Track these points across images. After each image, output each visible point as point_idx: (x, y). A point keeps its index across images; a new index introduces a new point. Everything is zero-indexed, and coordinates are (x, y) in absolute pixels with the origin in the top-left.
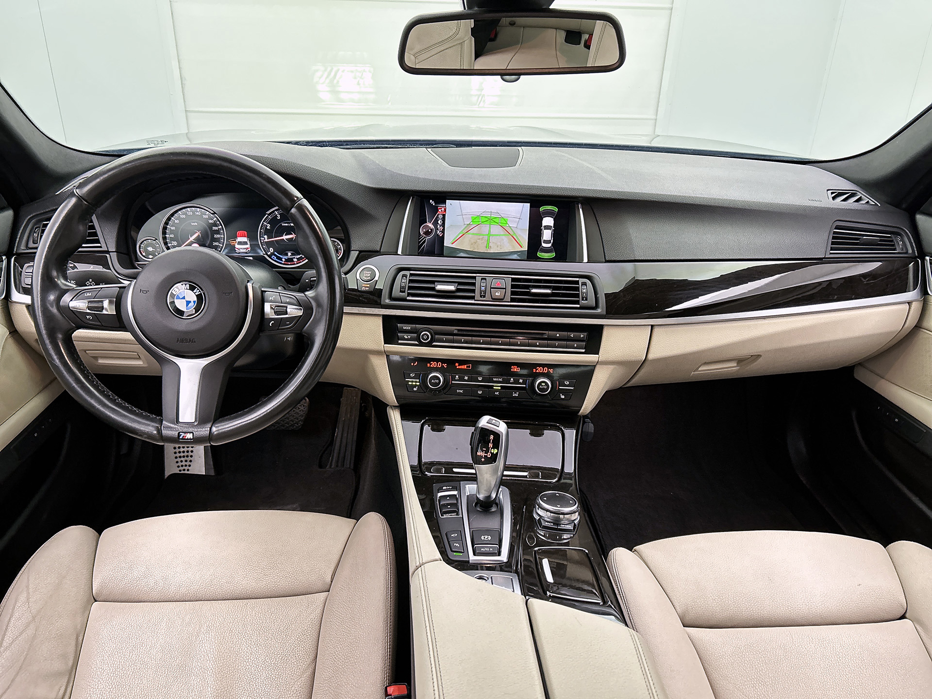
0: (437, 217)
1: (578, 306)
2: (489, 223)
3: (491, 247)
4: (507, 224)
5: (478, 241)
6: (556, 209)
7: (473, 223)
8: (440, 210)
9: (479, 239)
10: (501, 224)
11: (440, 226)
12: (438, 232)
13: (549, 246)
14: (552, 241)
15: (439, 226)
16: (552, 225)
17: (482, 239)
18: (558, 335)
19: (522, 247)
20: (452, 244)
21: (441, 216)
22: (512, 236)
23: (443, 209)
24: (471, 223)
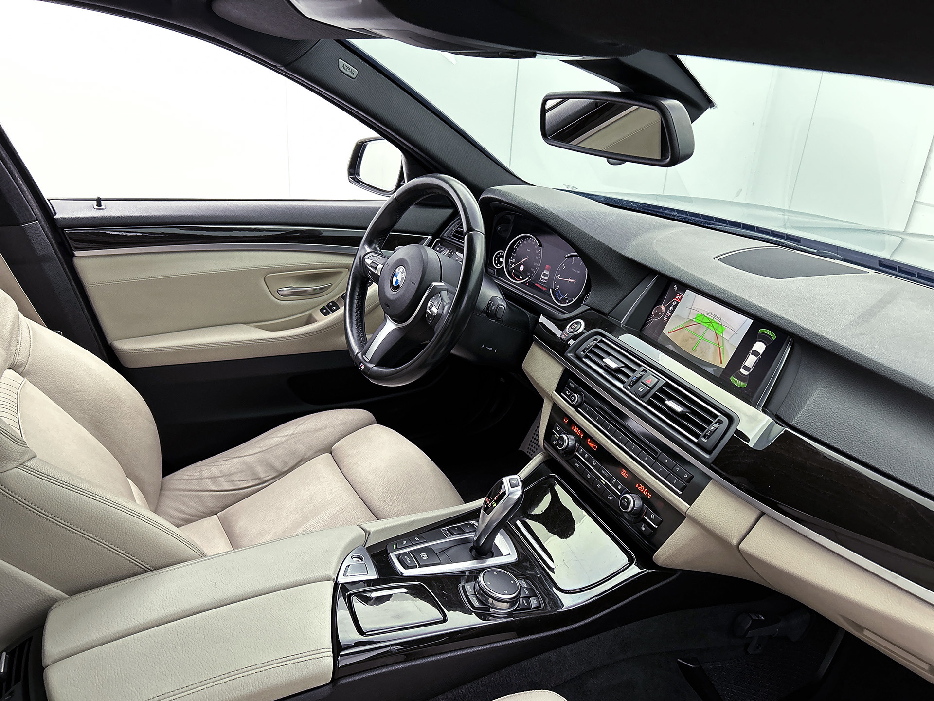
0: (672, 303)
1: (696, 440)
2: (707, 326)
3: (696, 350)
4: (722, 333)
5: (690, 339)
6: (774, 337)
7: (696, 320)
8: (677, 297)
9: (691, 338)
10: (717, 332)
11: (670, 312)
12: (665, 317)
13: (746, 374)
14: (751, 370)
15: (668, 312)
16: (761, 353)
17: (694, 339)
18: (667, 461)
19: (721, 363)
20: (669, 333)
21: (675, 303)
22: (719, 347)
23: (680, 297)
24: (694, 320)
